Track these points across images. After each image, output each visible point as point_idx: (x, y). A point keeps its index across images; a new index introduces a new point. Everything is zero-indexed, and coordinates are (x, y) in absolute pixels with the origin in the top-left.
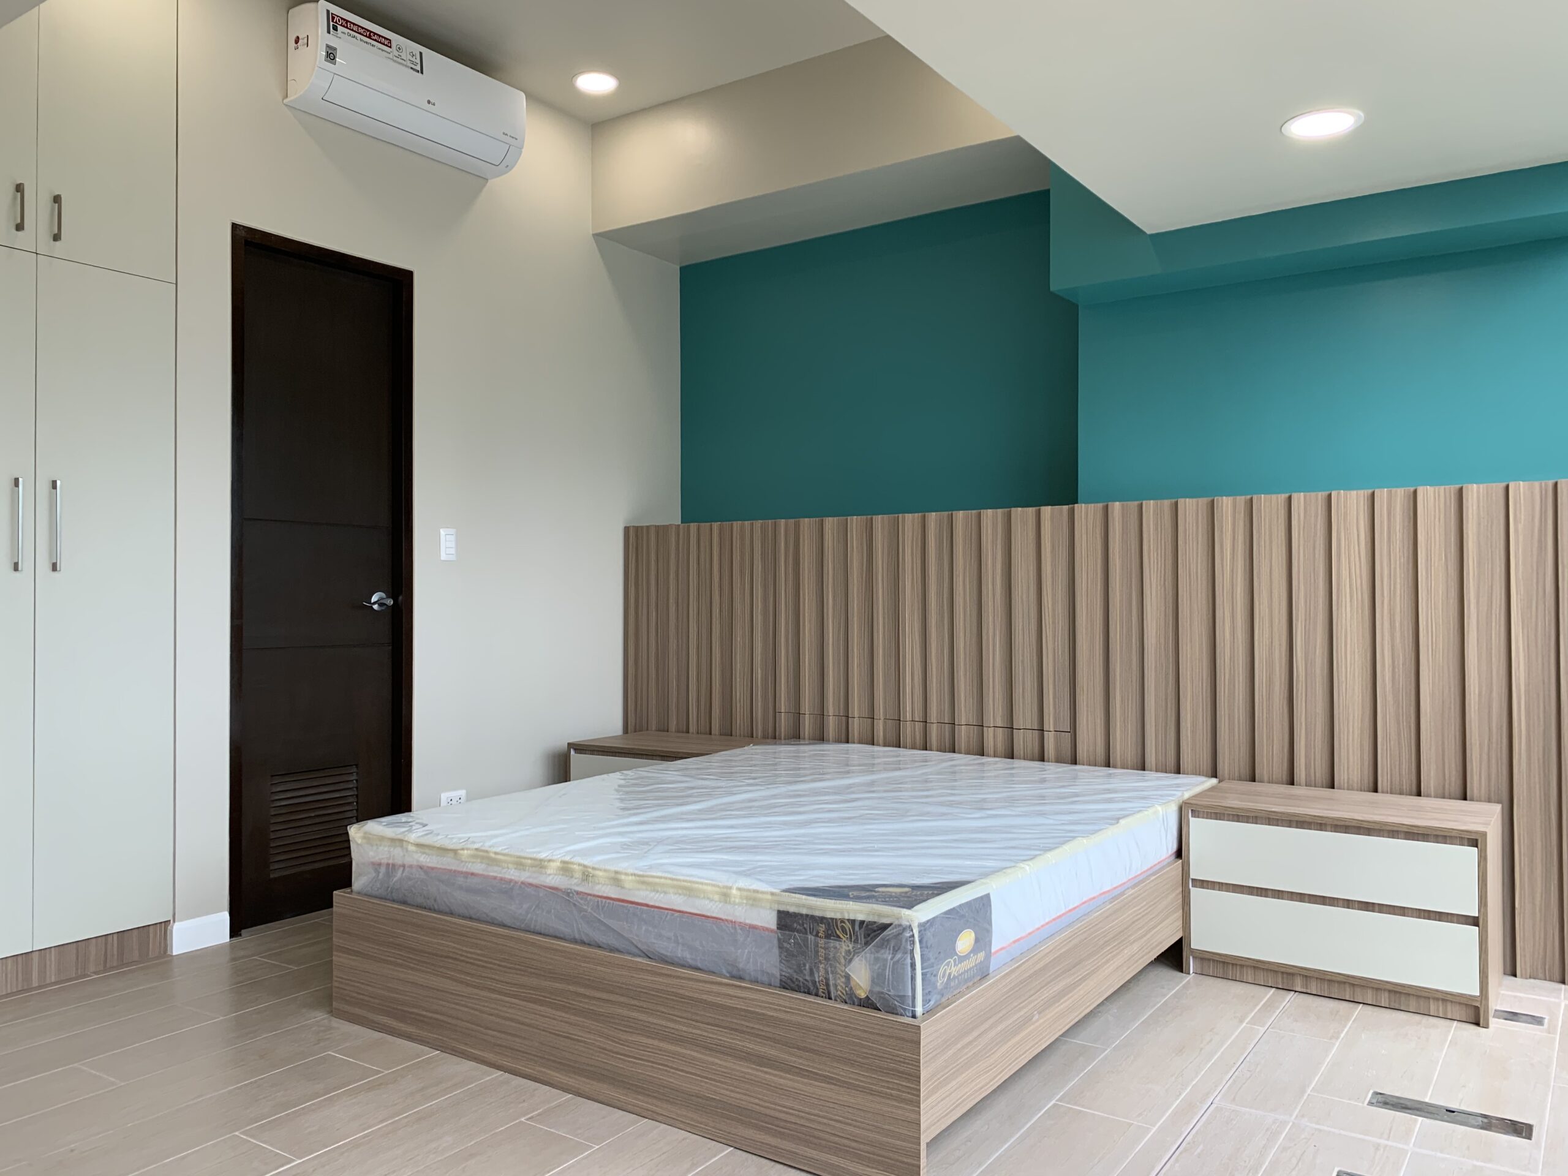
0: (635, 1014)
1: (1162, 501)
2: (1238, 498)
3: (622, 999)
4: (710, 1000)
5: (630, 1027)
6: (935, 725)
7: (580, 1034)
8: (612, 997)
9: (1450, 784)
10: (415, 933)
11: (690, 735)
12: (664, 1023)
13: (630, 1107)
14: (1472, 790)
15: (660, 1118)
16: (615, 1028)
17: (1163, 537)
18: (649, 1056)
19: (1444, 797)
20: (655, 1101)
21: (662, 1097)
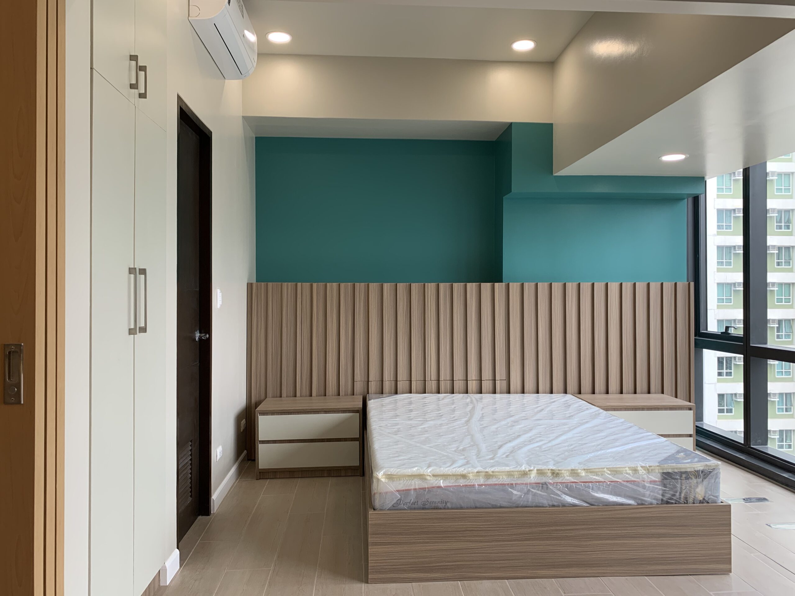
0: (591, 532)
1: (544, 283)
2: (573, 283)
3: (583, 527)
4: (633, 516)
5: (589, 538)
6: (443, 382)
7: (558, 548)
8: (578, 527)
9: (644, 389)
10: (440, 523)
11: (297, 398)
12: (608, 532)
13: (588, 575)
14: (652, 391)
15: (606, 575)
16: (580, 541)
17: (544, 298)
18: (600, 548)
19: (642, 393)
20: (603, 568)
21: (607, 565)
